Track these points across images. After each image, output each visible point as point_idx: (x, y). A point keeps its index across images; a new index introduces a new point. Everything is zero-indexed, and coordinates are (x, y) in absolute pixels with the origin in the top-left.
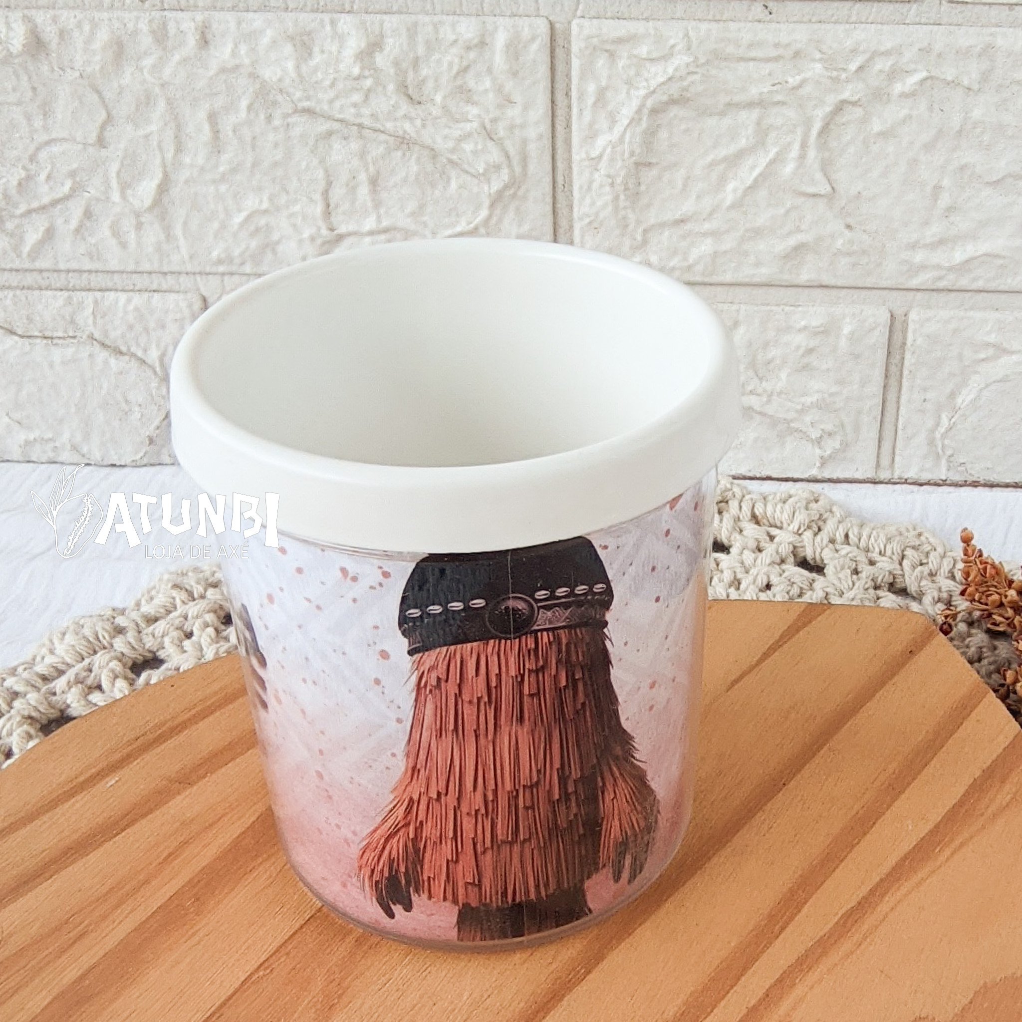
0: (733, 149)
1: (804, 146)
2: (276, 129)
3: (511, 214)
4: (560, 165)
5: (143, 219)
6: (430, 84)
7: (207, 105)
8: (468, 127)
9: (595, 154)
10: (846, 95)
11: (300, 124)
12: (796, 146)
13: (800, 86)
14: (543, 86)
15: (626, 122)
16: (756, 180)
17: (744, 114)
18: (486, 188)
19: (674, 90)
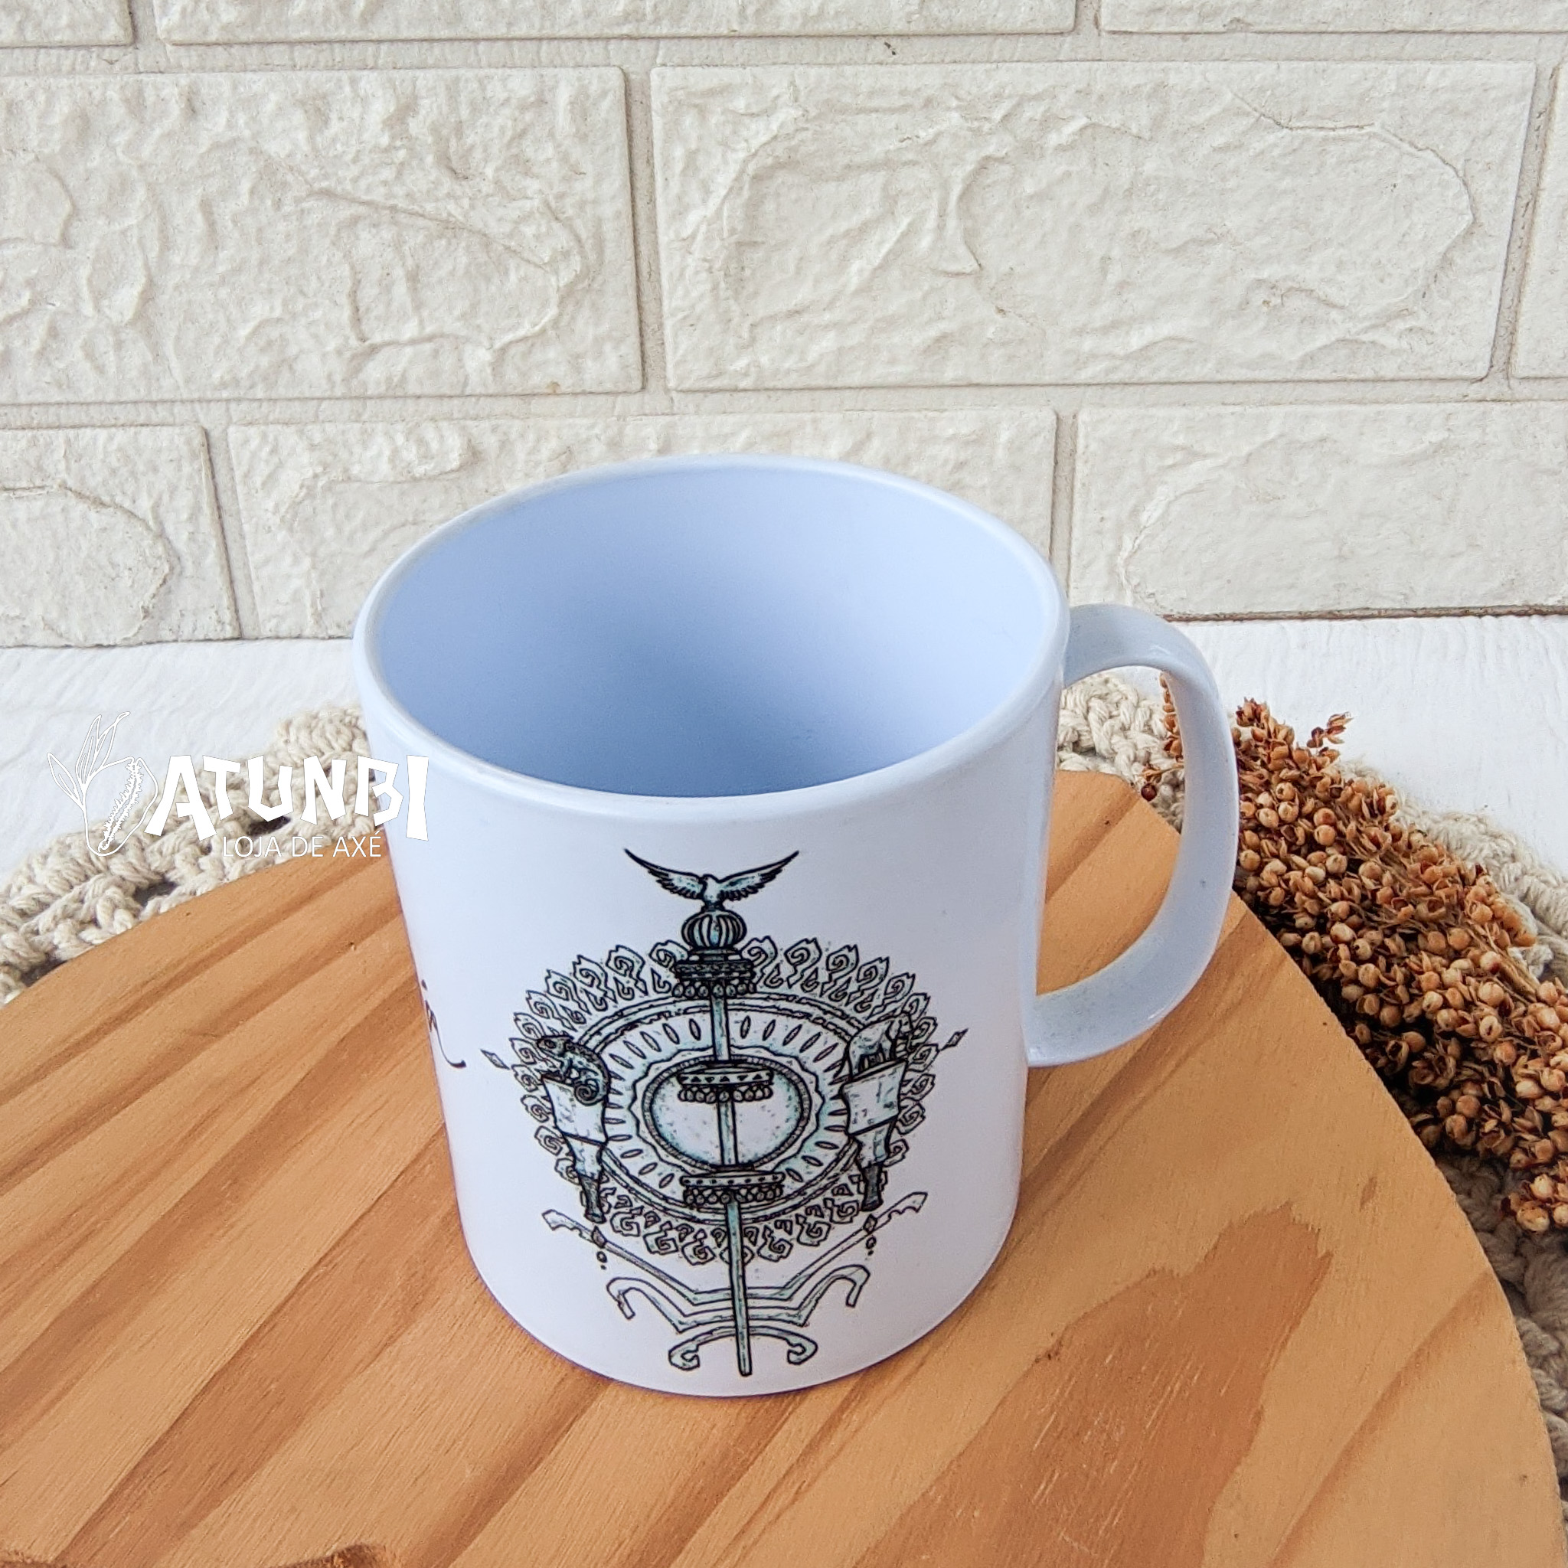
0: (855, 221)
1: (942, 215)
2: (286, 217)
3: (586, 312)
4: (644, 250)
5: (123, 336)
6: (478, 154)
7: (200, 191)
8: (528, 205)
9: (687, 232)
10: (990, 150)
11: (318, 211)
12: (933, 215)
13: (933, 141)
14: (620, 151)
15: (723, 192)
16: (886, 258)
17: (866, 178)
18: (553, 279)
19: (780, 150)
